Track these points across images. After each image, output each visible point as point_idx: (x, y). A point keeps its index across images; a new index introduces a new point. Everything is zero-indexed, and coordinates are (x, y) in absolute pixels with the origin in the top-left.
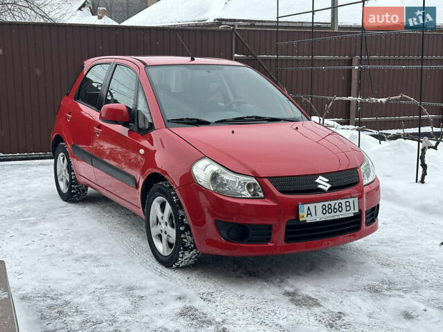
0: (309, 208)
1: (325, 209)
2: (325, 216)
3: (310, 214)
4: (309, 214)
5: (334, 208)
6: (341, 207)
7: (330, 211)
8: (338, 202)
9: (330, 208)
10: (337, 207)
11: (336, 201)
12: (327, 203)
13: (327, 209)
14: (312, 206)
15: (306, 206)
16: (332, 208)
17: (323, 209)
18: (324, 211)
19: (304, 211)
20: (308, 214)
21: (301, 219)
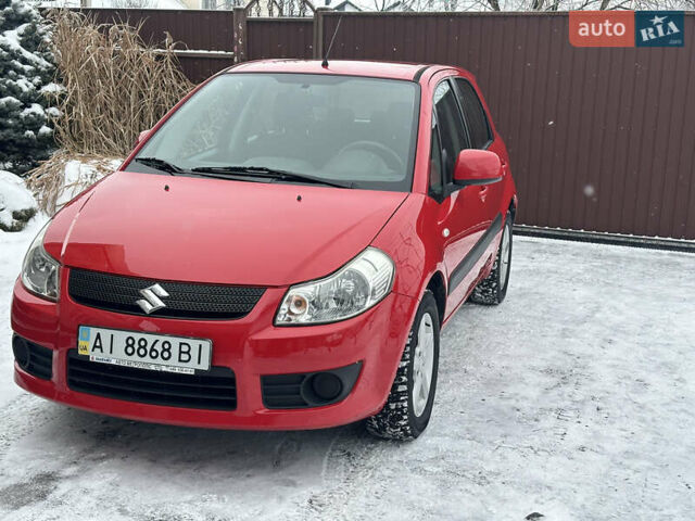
0: (98, 336)
1: (132, 346)
2: (130, 358)
3: (100, 347)
4: (98, 346)
5: (152, 349)
6: (168, 350)
7: (142, 352)
8: (162, 339)
9: (144, 347)
10: (158, 347)
11: (157, 337)
12: (137, 336)
13: (136, 346)
14: (106, 334)
15: (94, 331)
16: (148, 348)
17: (128, 345)
18: (130, 350)
19: (88, 339)
20: (95, 346)
21: (80, 352)
